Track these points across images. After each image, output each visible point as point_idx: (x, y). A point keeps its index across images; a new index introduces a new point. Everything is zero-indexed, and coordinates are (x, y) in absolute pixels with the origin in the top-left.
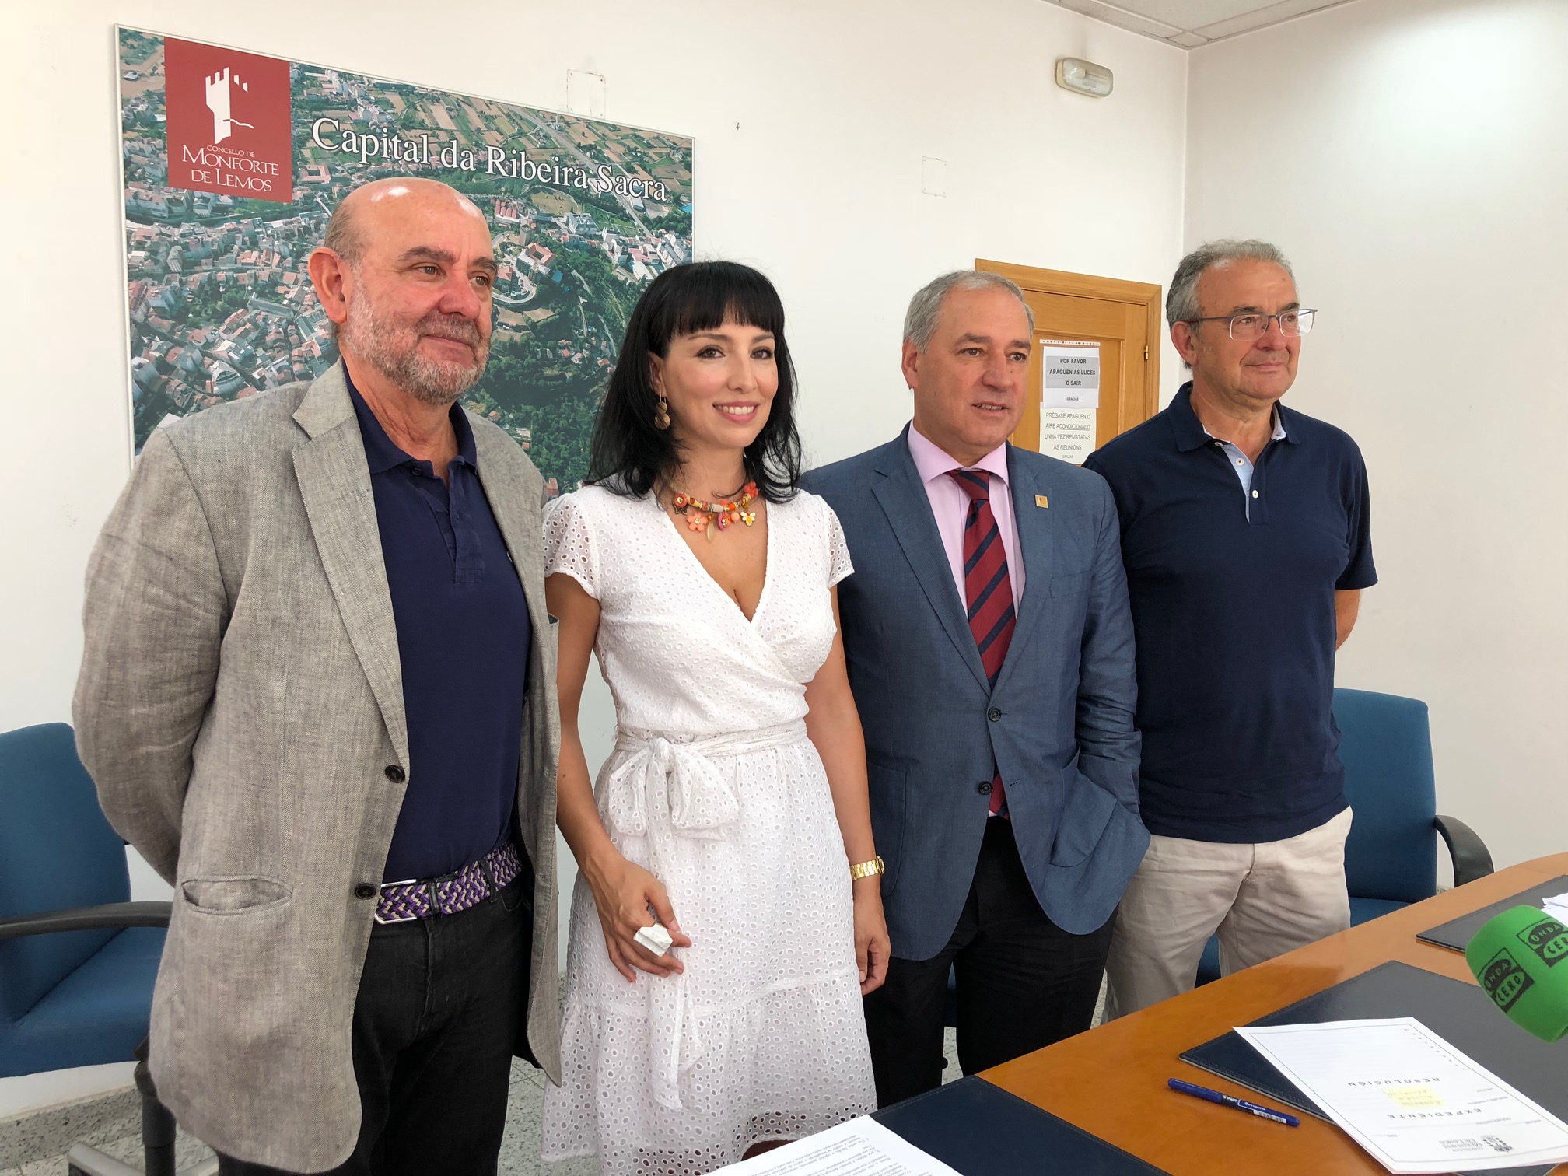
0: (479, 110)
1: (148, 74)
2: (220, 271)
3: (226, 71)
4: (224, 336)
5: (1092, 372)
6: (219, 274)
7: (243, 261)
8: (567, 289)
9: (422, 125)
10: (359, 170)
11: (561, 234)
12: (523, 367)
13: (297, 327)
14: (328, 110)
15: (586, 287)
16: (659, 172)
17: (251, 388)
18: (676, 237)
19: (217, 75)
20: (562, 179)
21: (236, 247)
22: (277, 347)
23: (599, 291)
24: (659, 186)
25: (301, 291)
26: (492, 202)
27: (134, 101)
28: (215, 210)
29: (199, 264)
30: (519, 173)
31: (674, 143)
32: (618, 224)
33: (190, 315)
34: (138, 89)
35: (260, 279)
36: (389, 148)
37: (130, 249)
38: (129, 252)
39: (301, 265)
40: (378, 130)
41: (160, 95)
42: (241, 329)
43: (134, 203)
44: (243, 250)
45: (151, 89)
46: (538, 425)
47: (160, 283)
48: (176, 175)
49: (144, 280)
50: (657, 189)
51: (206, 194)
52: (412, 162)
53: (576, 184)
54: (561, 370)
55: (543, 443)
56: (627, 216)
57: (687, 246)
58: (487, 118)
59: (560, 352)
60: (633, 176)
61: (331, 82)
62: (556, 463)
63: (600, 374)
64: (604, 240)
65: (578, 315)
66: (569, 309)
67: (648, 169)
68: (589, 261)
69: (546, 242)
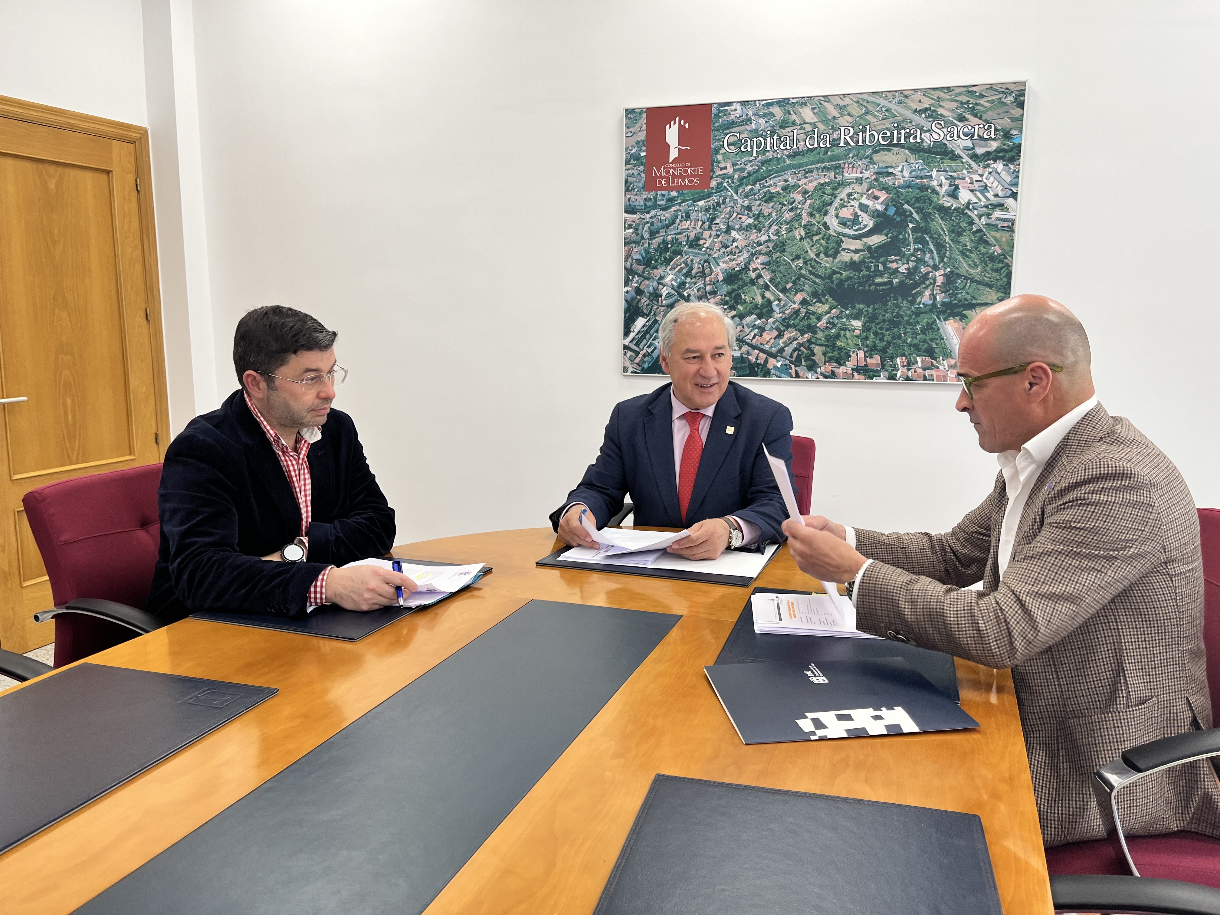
0: (835, 103)
1: (637, 131)
2: (669, 235)
3: (677, 119)
4: (669, 272)
6: (669, 237)
7: (682, 228)
8: (898, 219)
9: (794, 123)
10: (751, 161)
11: (896, 179)
12: (859, 278)
13: (709, 264)
14: (733, 128)
15: (915, 215)
16: (989, 115)
17: (682, 301)
18: (1004, 165)
19: (672, 123)
20: (899, 139)
21: (678, 220)
22: (698, 276)
23: (926, 217)
24: (990, 127)
25: (714, 242)
26: (842, 166)
27: (630, 148)
28: (668, 200)
29: (658, 232)
30: (864, 141)
31: (1007, 89)
32: (947, 164)
33: (653, 262)
34: (633, 141)
35: (690, 237)
36: (771, 143)
37: (625, 229)
38: (625, 231)
39: (713, 226)
40: (764, 134)
41: (643, 142)
42: (679, 267)
43: (628, 203)
44: (681, 221)
45: (639, 139)
46: (868, 318)
47: (639, 246)
48: (650, 185)
49: (631, 245)
50: (987, 130)
51: (663, 192)
52: (787, 149)
53: (911, 140)
54: (890, 278)
55: (872, 331)
56: (956, 156)
57: (1015, 170)
58: (841, 108)
59: (890, 265)
60: (964, 124)
61: (736, 110)
62: (880, 345)
63: (922, 279)
64: (934, 178)
65: (907, 237)
66: (900, 233)
67: (979, 115)
68: (919, 196)
69: (883, 187)
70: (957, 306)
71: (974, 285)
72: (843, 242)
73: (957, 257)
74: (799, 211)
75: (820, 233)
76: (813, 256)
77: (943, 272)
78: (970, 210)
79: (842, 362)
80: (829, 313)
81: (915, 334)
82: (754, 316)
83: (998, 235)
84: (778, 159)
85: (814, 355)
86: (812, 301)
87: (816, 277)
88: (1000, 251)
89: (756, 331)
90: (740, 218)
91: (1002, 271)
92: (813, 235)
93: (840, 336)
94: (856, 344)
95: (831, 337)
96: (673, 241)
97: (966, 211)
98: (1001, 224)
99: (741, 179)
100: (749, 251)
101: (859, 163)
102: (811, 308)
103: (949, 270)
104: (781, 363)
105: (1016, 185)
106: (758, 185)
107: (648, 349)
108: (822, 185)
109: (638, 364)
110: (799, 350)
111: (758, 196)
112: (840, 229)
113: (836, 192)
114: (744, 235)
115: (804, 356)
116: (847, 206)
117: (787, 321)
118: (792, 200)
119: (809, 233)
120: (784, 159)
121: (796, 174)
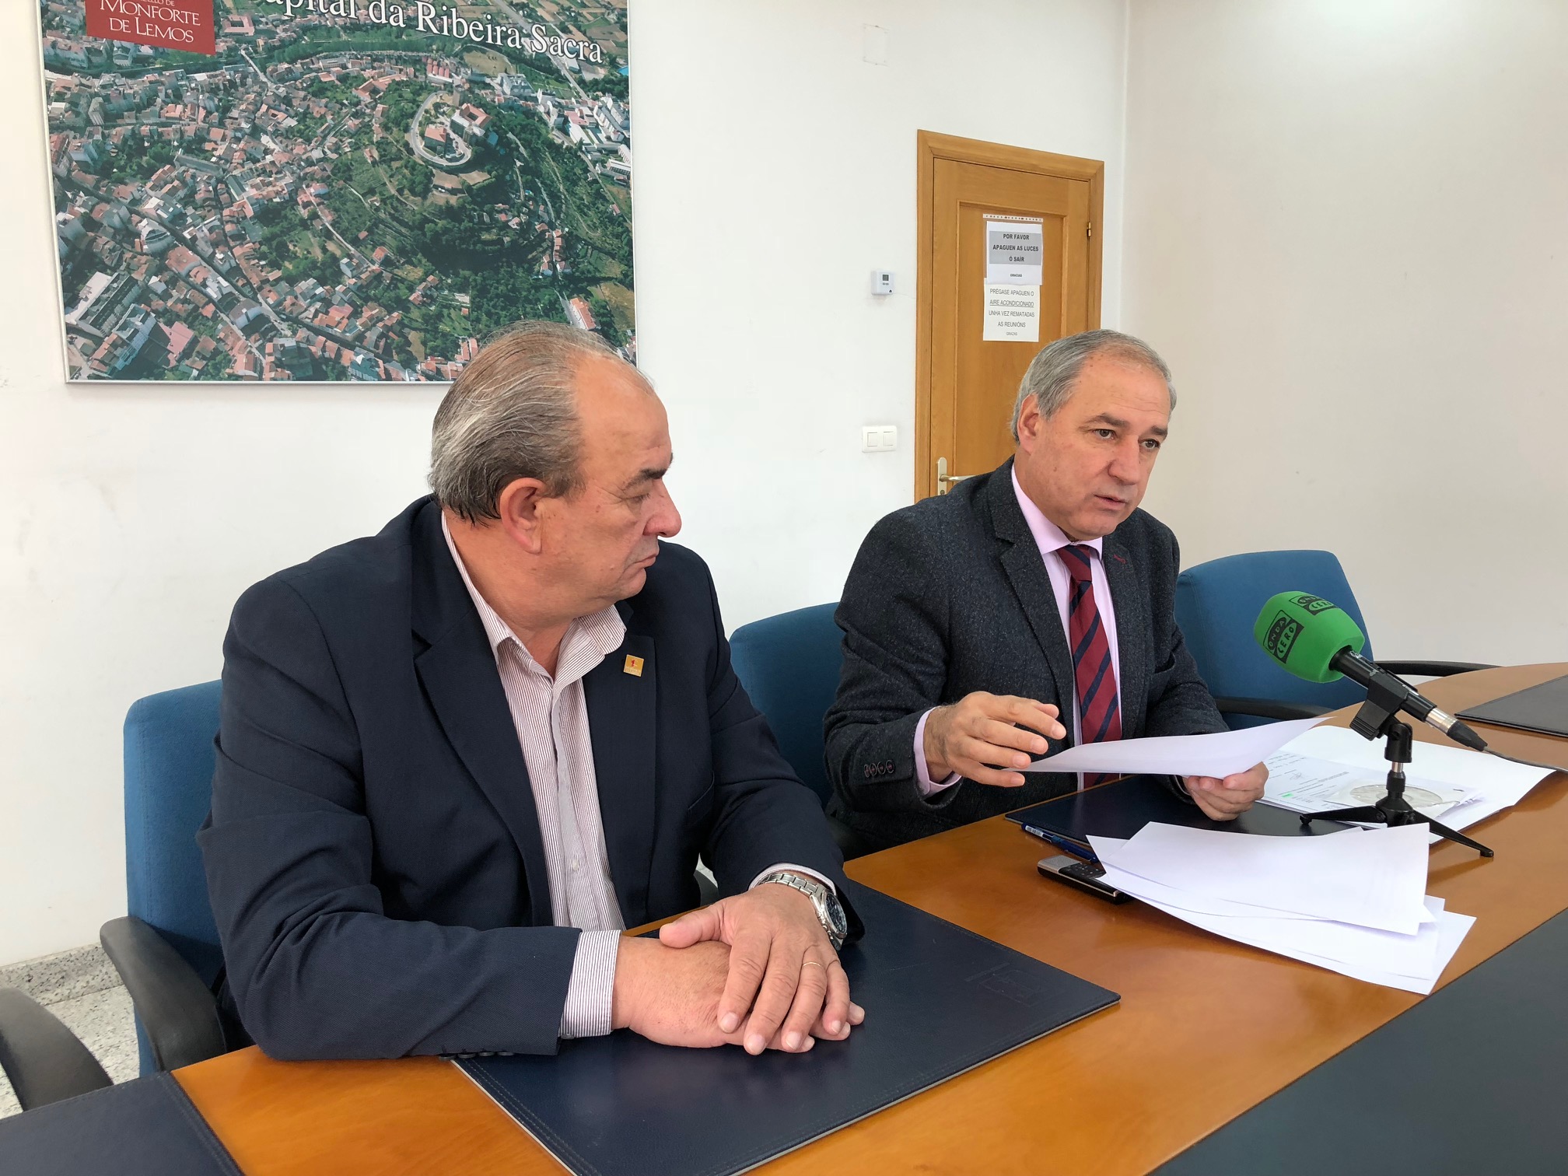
2: (143, 124)
4: (151, 193)
5: (1036, 249)
6: (143, 128)
7: (167, 115)
8: (502, 152)
10: (284, 22)
11: (494, 94)
12: (460, 231)
13: (227, 186)
15: (522, 149)
16: (594, 32)
17: (182, 248)
18: (613, 100)
20: (494, 38)
21: (159, 100)
22: (207, 206)
23: (535, 153)
24: (595, 47)
25: (229, 148)
26: (424, 60)
28: (136, 60)
29: (122, 117)
30: (450, 30)
31: (609, 3)
32: (553, 86)
33: (115, 170)
35: (186, 134)
36: (314, 0)
37: (49, 100)
38: (49, 103)
39: (228, 122)
42: (169, 186)
43: (52, 52)
44: (166, 103)
46: (478, 291)
47: (82, 136)
49: (65, 133)
50: (593, 50)
51: (126, 44)
52: (339, 15)
53: (510, 43)
54: (499, 235)
55: (483, 310)
56: (562, 77)
57: (624, 109)
59: (497, 216)
60: (567, 36)
63: (538, 240)
64: (540, 101)
65: (515, 179)
66: (506, 172)
67: (583, 29)
68: (524, 123)
69: (480, 103)
70: (579, 280)
71: (595, 252)
72: (434, 175)
73: (574, 213)
74: (367, 119)
75: (401, 159)
76: (393, 192)
77: (560, 233)
78: (583, 153)
79: (449, 355)
80: (424, 280)
82: (312, 281)
83: (614, 189)
84: (329, 30)
85: (409, 344)
86: (399, 261)
87: (402, 225)
88: (618, 212)
89: (318, 305)
90: (274, 115)
91: (623, 237)
92: (392, 160)
93: (443, 316)
94: (465, 329)
95: (431, 317)
96: (152, 136)
97: (579, 153)
98: (617, 176)
99: (270, 49)
100: (293, 172)
103: (567, 230)
104: (361, 356)
105: (627, 128)
106: (298, 65)
107: (119, 333)
108: (398, 83)
109: (101, 361)
110: (388, 337)
111: (301, 83)
112: (428, 156)
113: (417, 99)
114: (284, 145)
115: (394, 345)
116: (435, 123)
117: (364, 290)
118: (355, 100)
119: (385, 156)
120: (338, 32)
121: (358, 59)
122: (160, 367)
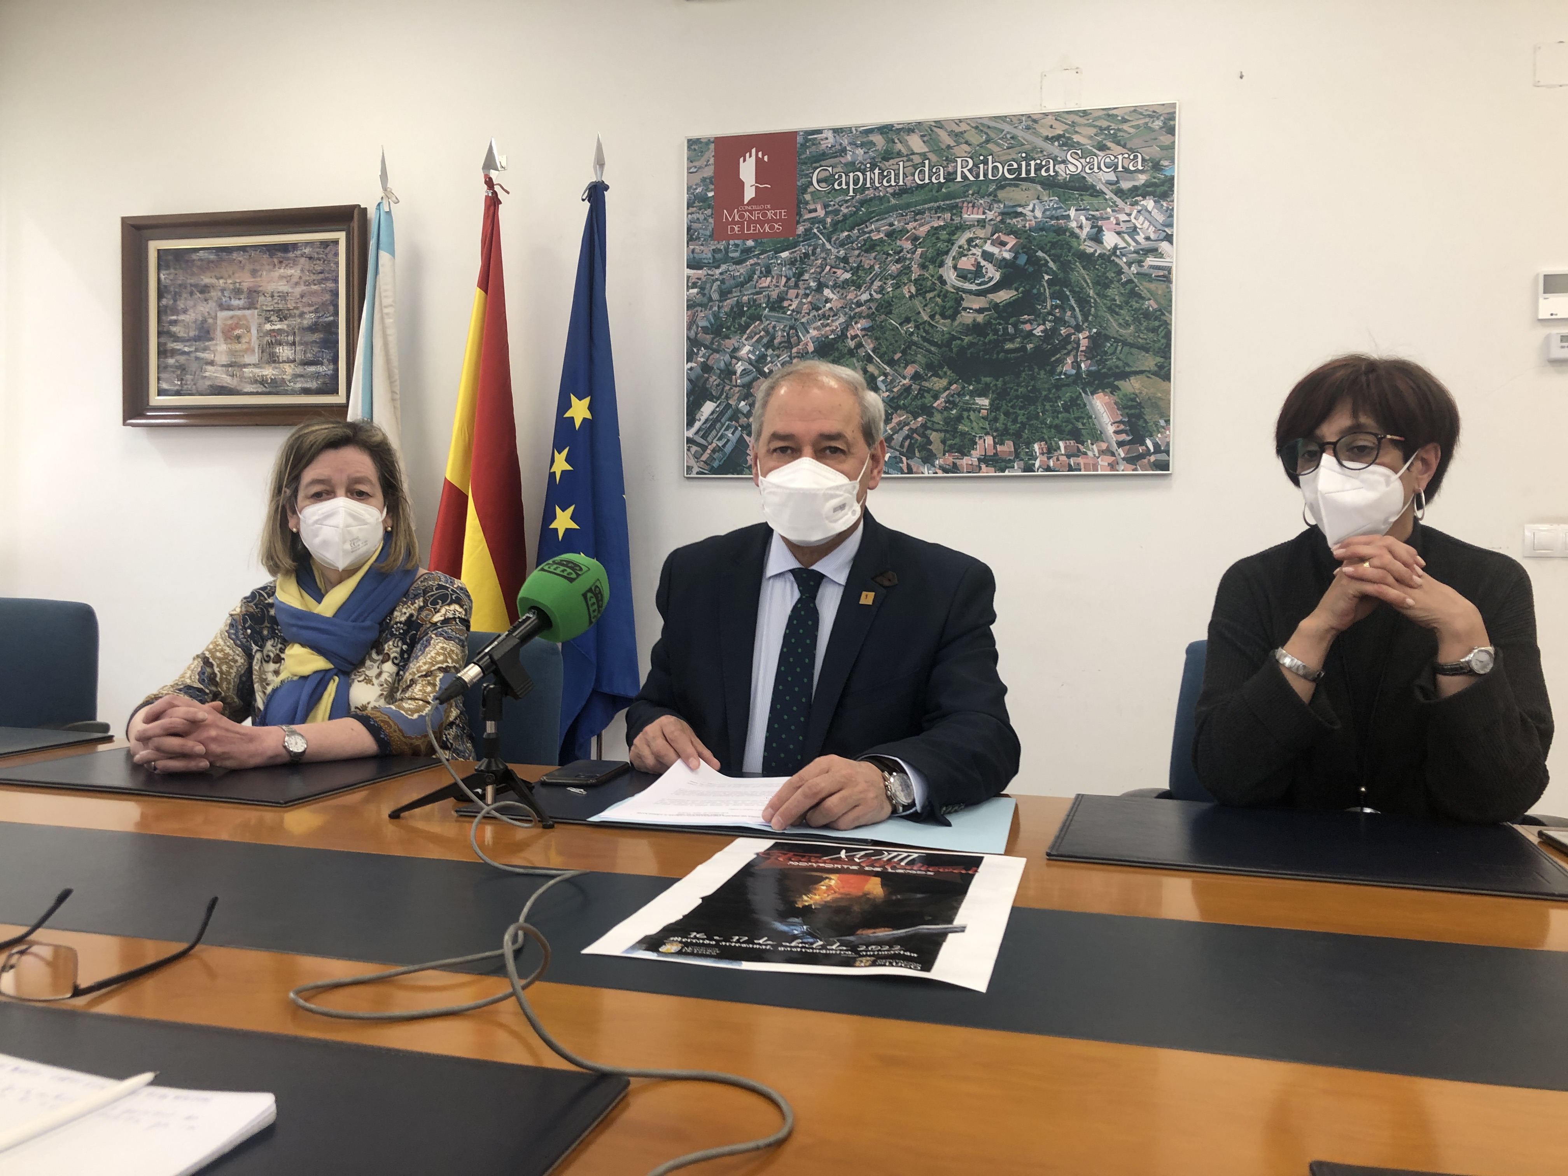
0: (949, 130)
1: (703, 166)
2: (744, 295)
3: (754, 150)
4: (746, 342)
6: (744, 298)
7: (761, 286)
8: (1031, 269)
9: (899, 154)
10: (847, 201)
11: (1026, 220)
12: (984, 343)
13: (797, 331)
14: (824, 160)
15: (1051, 264)
16: (1135, 143)
17: (762, 379)
18: (1155, 202)
19: (748, 155)
20: (1028, 172)
21: (756, 277)
22: (782, 347)
23: (1065, 266)
24: (1136, 157)
25: (801, 304)
26: (960, 205)
27: (694, 187)
28: (743, 252)
29: (730, 292)
30: (985, 175)
31: (1154, 112)
32: (1087, 201)
33: (724, 330)
34: (697, 178)
35: (771, 298)
36: (871, 178)
37: (688, 288)
38: (688, 291)
39: (801, 283)
40: (863, 167)
41: (710, 179)
42: (758, 336)
43: (692, 256)
44: (760, 278)
45: (705, 176)
46: (997, 394)
47: (705, 310)
49: (695, 309)
50: (1133, 160)
51: (737, 242)
52: (891, 186)
53: (1043, 173)
54: (1022, 343)
55: (1002, 410)
56: (1097, 191)
57: (1168, 208)
58: (956, 135)
59: (1022, 326)
60: (1105, 153)
61: (827, 139)
62: (1013, 428)
63: (1063, 343)
64: (1072, 218)
65: (1042, 291)
66: (1034, 287)
67: (1122, 143)
68: (1055, 240)
69: (1011, 231)
70: (1106, 376)
71: (1126, 349)
72: (963, 300)
73: (1104, 314)
74: (908, 262)
75: (935, 290)
76: (926, 318)
77: (1087, 334)
78: (1117, 256)
79: (966, 451)
80: (948, 389)
81: (1056, 412)
83: (1152, 286)
84: (881, 199)
85: (930, 443)
86: (927, 375)
87: (931, 345)
88: (1155, 306)
90: (835, 273)
91: (1160, 330)
92: (926, 292)
93: (963, 418)
94: (982, 428)
95: (951, 420)
96: (749, 303)
97: (1113, 258)
98: (1155, 273)
99: (835, 224)
100: (846, 314)
101: (982, 202)
102: (926, 384)
103: (1095, 330)
105: (1171, 225)
106: (856, 231)
107: (718, 442)
108: (936, 228)
109: (705, 462)
110: (912, 438)
111: (857, 244)
112: (959, 284)
113: (953, 238)
114: (840, 294)
115: (918, 445)
116: (967, 255)
117: (896, 401)
118: (899, 249)
119: (921, 289)
120: (888, 198)
121: (903, 216)
122: (740, 465)
